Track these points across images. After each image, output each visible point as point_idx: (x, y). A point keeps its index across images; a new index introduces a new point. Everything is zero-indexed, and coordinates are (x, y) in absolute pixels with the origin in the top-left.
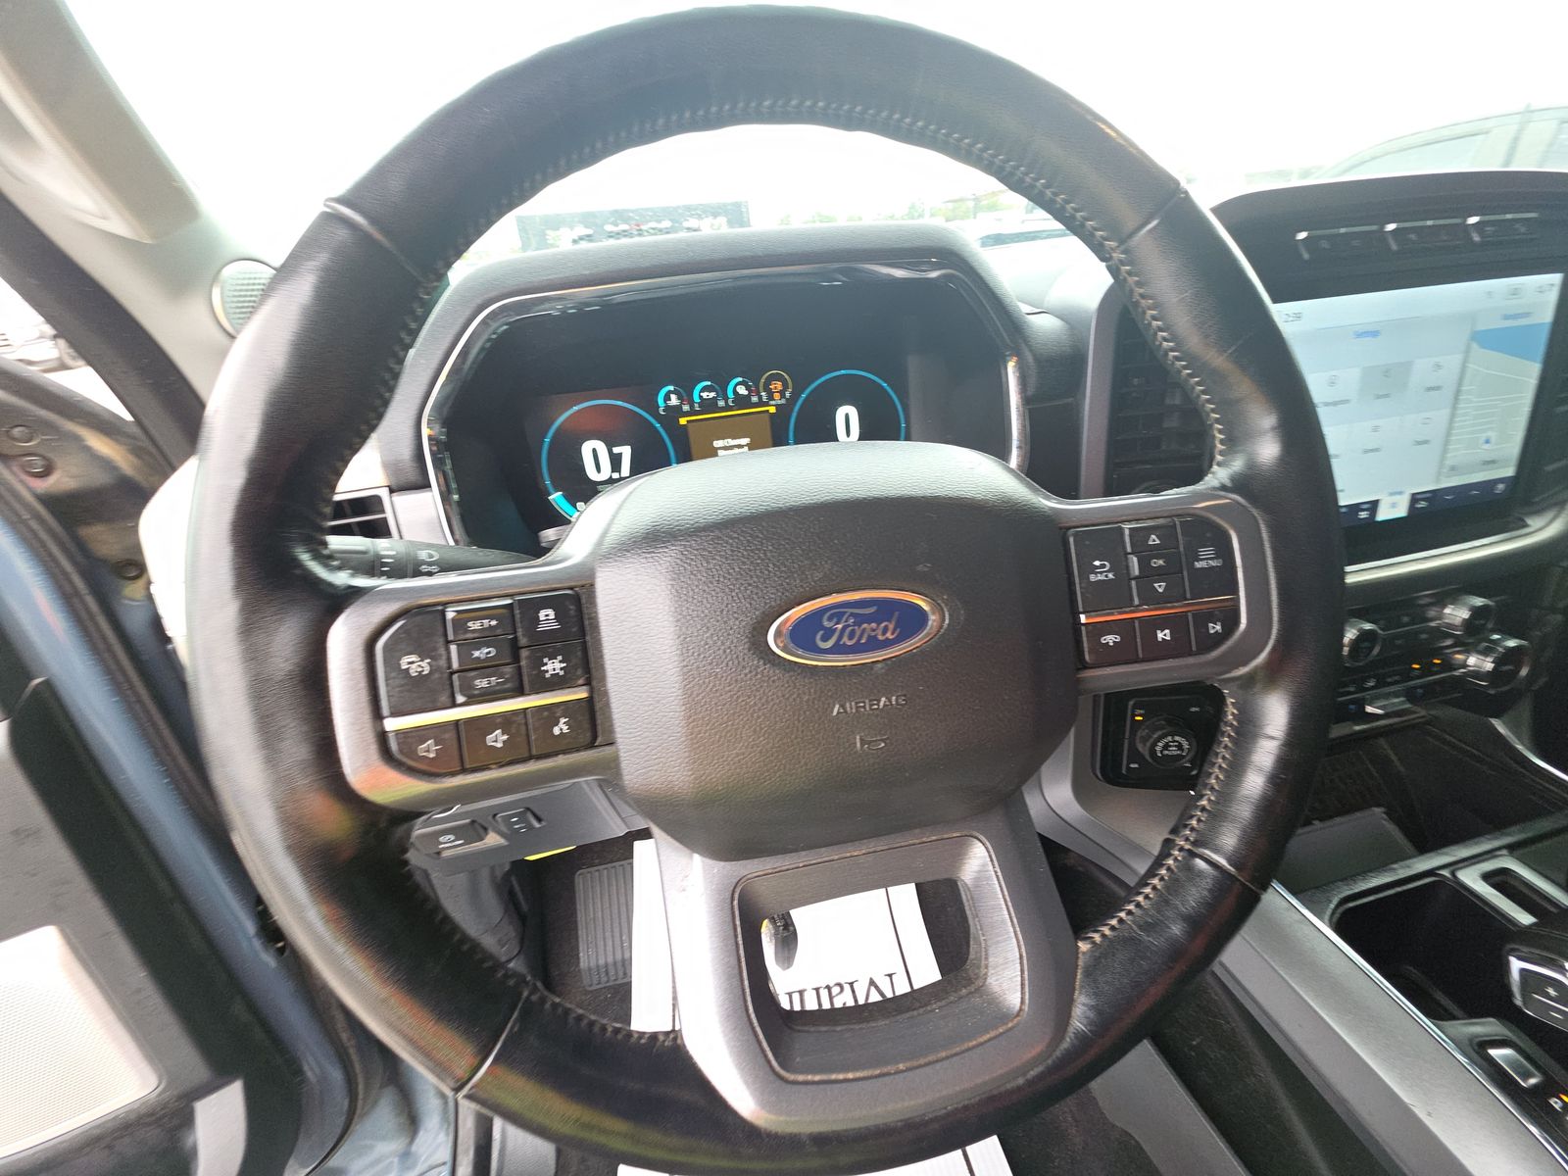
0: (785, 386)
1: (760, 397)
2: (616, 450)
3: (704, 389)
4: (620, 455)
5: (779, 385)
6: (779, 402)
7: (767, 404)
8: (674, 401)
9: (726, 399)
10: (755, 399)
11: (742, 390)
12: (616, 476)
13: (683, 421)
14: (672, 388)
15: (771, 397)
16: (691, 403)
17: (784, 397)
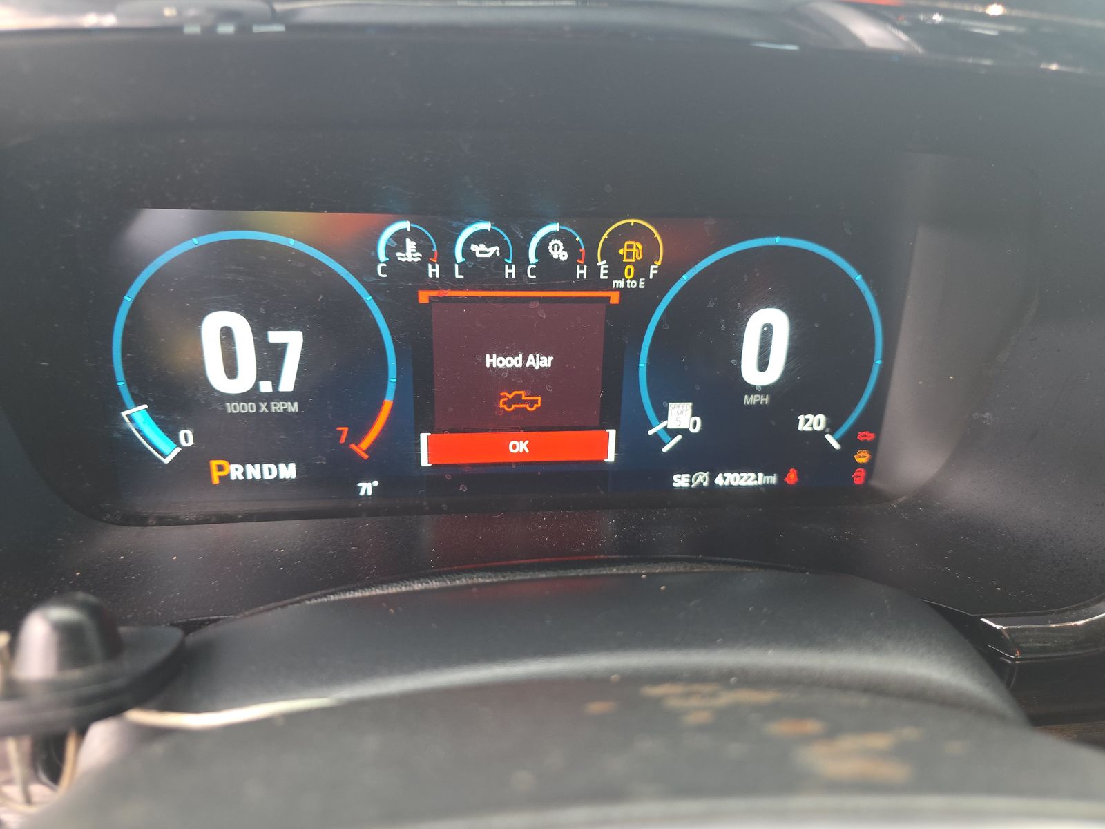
0: (649, 257)
1: (594, 270)
2: (275, 337)
3: (477, 238)
4: (281, 349)
5: (636, 250)
6: (632, 285)
7: (607, 285)
8: (411, 254)
9: (522, 261)
10: (582, 272)
11: (559, 252)
12: (266, 387)
13: (424, 297)
14: (406, 225)
15: (617, 270)
16: (447, 261)
17: (646, 275)
